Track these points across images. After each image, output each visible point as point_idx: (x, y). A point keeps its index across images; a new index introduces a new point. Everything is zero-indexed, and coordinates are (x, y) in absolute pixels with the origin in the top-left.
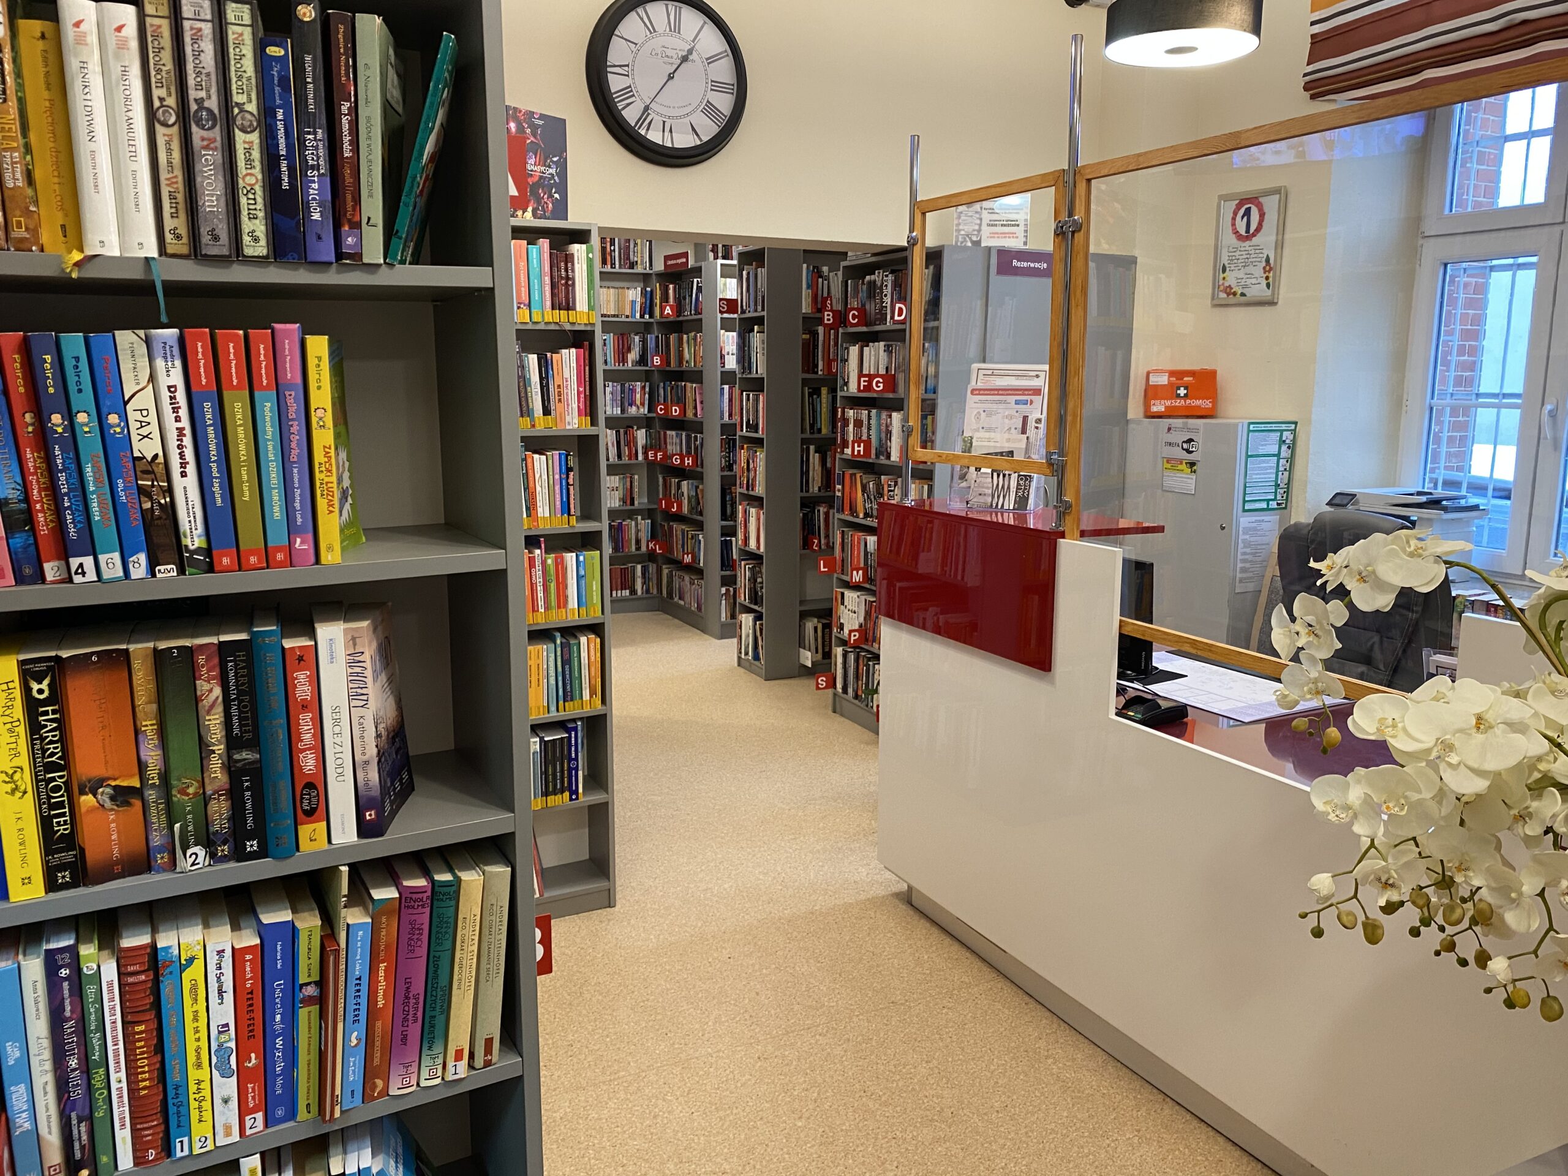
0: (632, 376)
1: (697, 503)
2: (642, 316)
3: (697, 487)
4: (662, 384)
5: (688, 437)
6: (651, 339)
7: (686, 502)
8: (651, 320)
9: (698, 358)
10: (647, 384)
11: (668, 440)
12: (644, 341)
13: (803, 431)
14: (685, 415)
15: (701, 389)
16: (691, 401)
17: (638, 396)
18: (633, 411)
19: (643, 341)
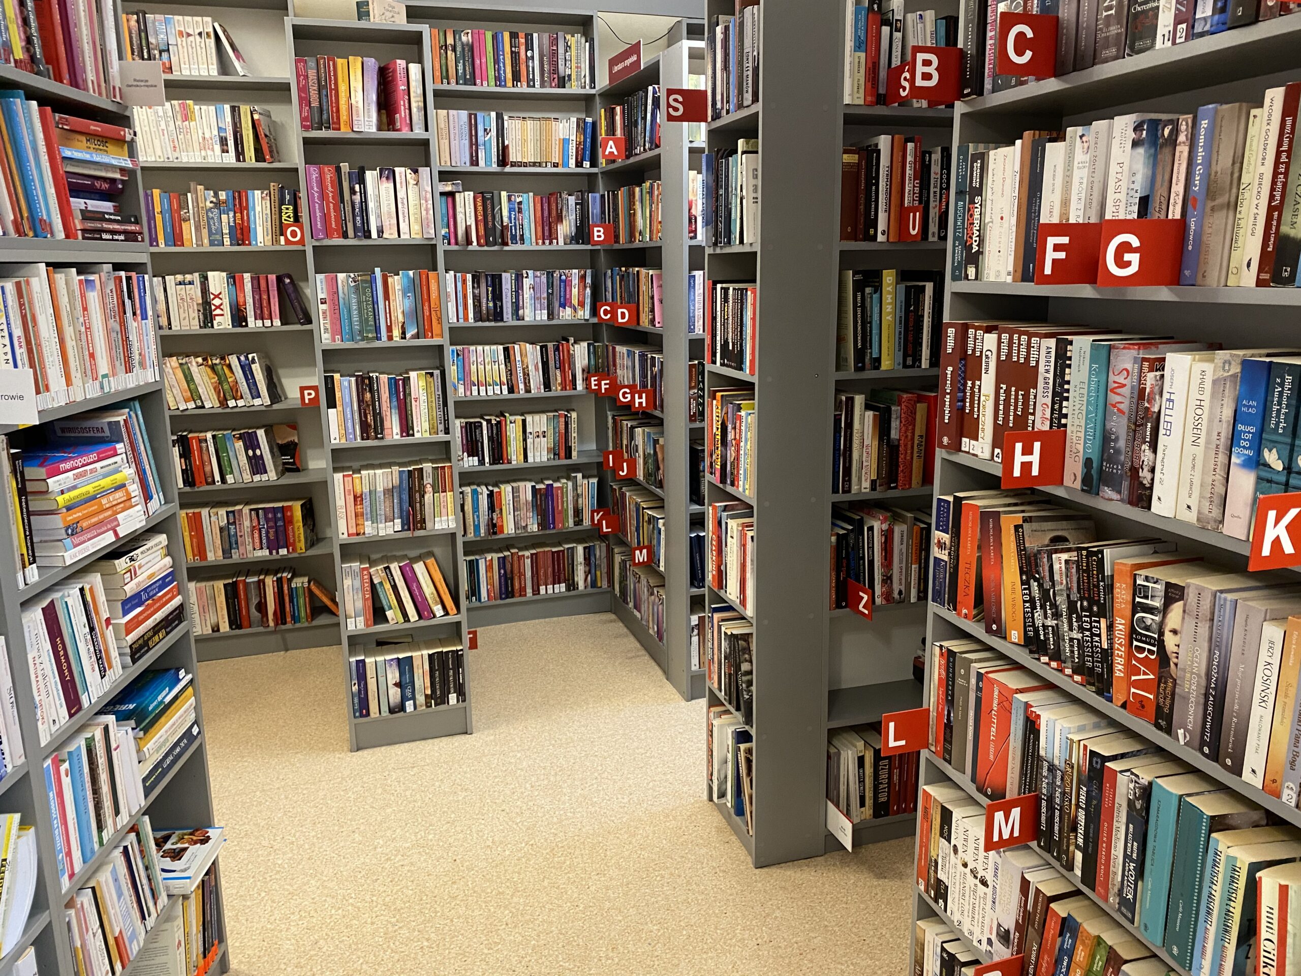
0: (565, 259)
1: (655, 464)
2: (579, 164)
3: (656, 442)
4: (609, 272)
5: (643, 357)
6: (593, 200)
7: (641, 461)
8: (594, 170)
9: (655, 224)
10: (589, 272)
11: (618, 361)
12: (583, 205)
13: (840, 364)
14: (638, 323)
15: (660, 277)
16: (646, 298)
17: (575, 291)
18: (566, 315)
19: (581, 204)
